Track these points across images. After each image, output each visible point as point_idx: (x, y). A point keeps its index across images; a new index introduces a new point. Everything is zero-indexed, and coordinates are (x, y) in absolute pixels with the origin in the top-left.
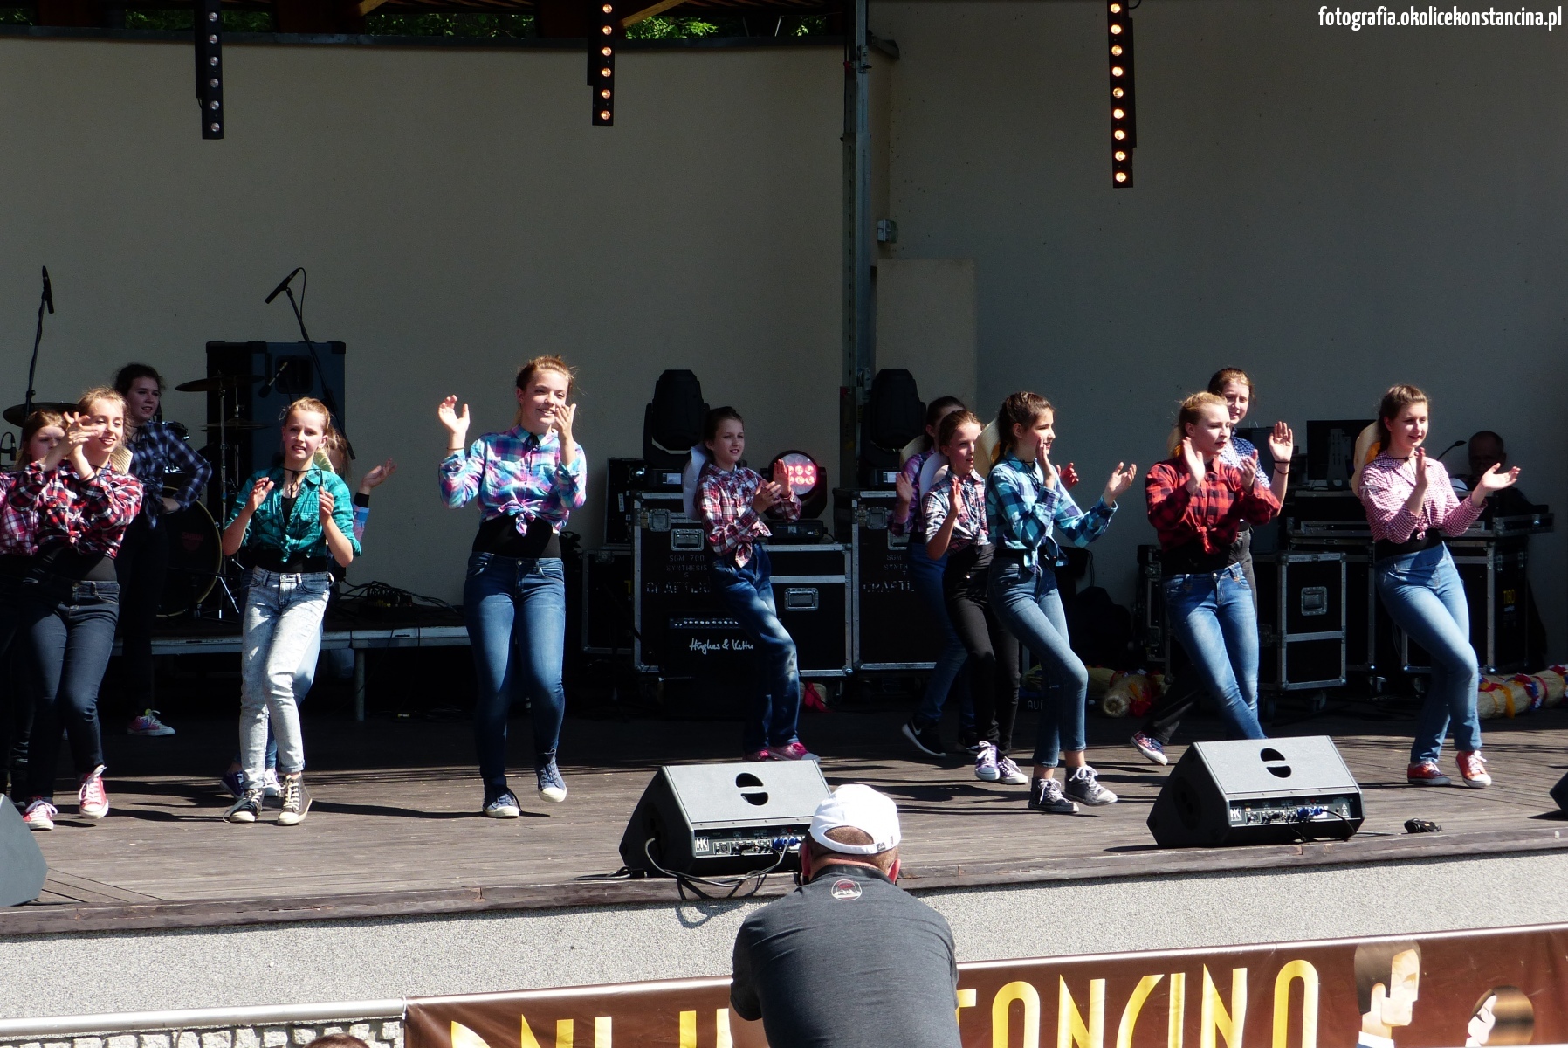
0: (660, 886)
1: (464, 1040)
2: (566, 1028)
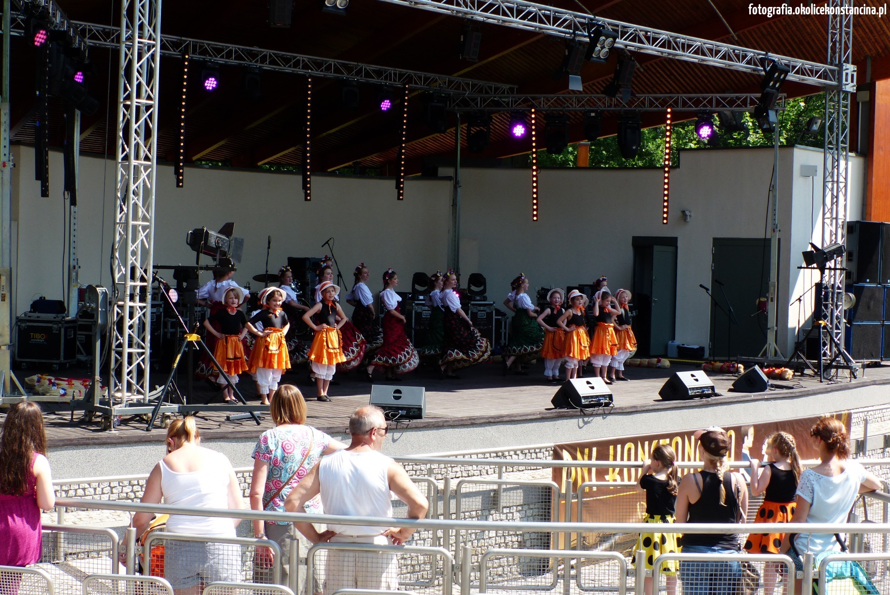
1: (565, 454)
2: (587, 451)
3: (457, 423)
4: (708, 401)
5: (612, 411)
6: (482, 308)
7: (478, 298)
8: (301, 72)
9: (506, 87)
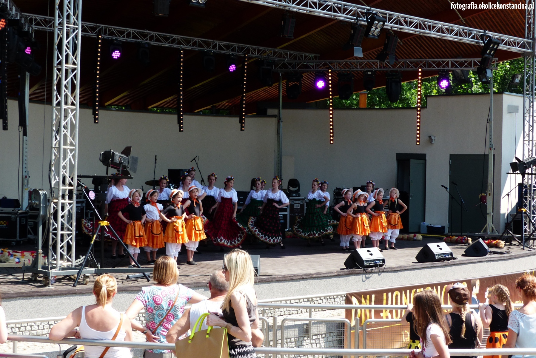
0: (361, 270)
1: (354, 300)
2: (368, 297)
3: (281, 279)
4: (448, 263)
5: (385, 270)
6: (297, 202)
7: (294, 195)
8: (176, 46)
9: (312, 55)
